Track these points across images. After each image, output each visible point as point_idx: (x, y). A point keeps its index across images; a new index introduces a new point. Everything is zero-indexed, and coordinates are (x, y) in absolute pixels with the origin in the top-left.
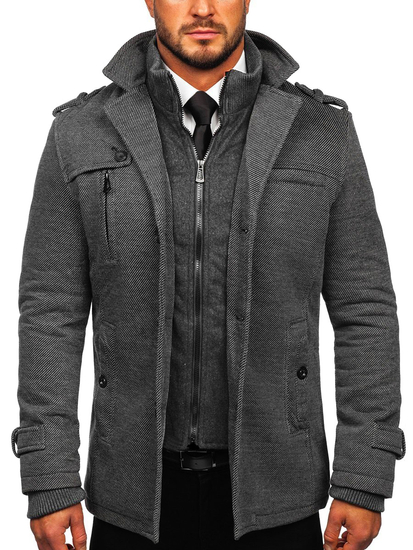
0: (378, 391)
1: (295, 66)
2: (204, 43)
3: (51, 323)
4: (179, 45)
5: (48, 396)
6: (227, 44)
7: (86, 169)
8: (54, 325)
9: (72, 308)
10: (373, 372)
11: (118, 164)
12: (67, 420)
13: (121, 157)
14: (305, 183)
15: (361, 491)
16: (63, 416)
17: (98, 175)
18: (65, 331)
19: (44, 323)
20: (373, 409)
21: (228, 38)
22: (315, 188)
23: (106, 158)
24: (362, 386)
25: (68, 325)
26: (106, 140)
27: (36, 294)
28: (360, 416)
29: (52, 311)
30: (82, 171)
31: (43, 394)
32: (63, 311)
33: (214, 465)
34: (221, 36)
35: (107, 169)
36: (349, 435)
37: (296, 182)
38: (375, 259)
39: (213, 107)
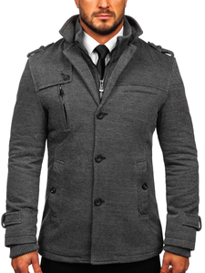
1: (140, 32)
3: (25, 162)
4: (91, 22)
5: (23, 198)
6: (115, 22)
9: (36, 154)
10: (184, 188)
12: (32, 210)
13: (67, 78)
16: (30, 208)
19: (21, 162)
20: (183, 206)
21: (116, 19)
22: (151, 95)
24: (178, 195)
29: (26, 156)
32: (31, 155)
34: (112, 18)
35: (61, 84)
36: (172, 219)
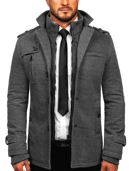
0: (118, 123)
1: (92, 19)
2: (65, 13)
3: (16, 102)
4: (58, 14)
6: (72, 14)
7: (25, 53)
8: (18, 103)
9: (24, 98)
11: (35, 52)
12: (22, 133)
13: (36, 50)
14: (98, 56)
15: (112, 157)
16: (21, 132)
17: (29, 55)
18: (21, 105)
19: (14, 102)
20: (116, 129)
21: (73, 12)
22: (101, 58)
23: (31, 50)
25: (22, 103)
26: (32, 44)
27: (12, 93)
28: (112, 131)
29: (17, 98)
30: (24, 54)
31: (14, 125)
32: (20, 98)
33: (68, 145)
34: (71, 11)
35: (32, 53)
36: (108, 137)
37: (96, 56)
38: (118, 81)
39: (67, 33)
